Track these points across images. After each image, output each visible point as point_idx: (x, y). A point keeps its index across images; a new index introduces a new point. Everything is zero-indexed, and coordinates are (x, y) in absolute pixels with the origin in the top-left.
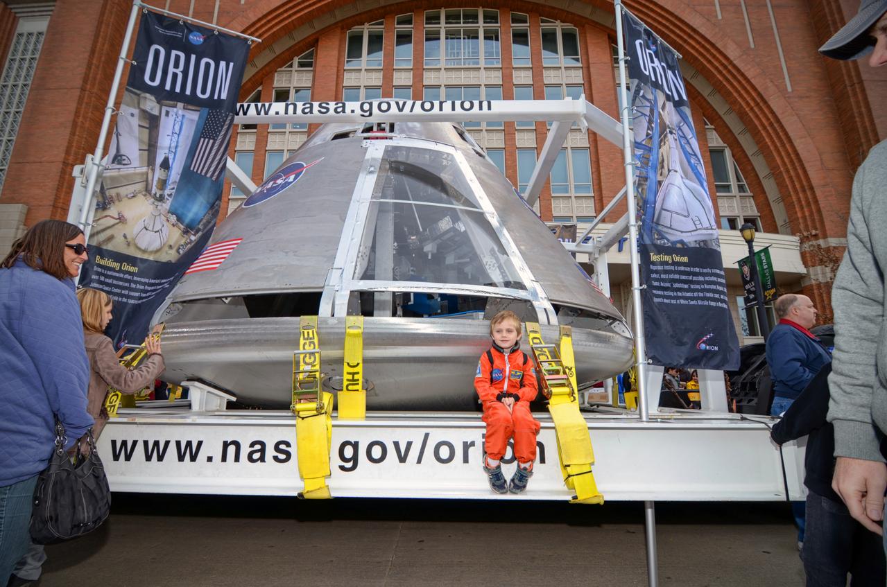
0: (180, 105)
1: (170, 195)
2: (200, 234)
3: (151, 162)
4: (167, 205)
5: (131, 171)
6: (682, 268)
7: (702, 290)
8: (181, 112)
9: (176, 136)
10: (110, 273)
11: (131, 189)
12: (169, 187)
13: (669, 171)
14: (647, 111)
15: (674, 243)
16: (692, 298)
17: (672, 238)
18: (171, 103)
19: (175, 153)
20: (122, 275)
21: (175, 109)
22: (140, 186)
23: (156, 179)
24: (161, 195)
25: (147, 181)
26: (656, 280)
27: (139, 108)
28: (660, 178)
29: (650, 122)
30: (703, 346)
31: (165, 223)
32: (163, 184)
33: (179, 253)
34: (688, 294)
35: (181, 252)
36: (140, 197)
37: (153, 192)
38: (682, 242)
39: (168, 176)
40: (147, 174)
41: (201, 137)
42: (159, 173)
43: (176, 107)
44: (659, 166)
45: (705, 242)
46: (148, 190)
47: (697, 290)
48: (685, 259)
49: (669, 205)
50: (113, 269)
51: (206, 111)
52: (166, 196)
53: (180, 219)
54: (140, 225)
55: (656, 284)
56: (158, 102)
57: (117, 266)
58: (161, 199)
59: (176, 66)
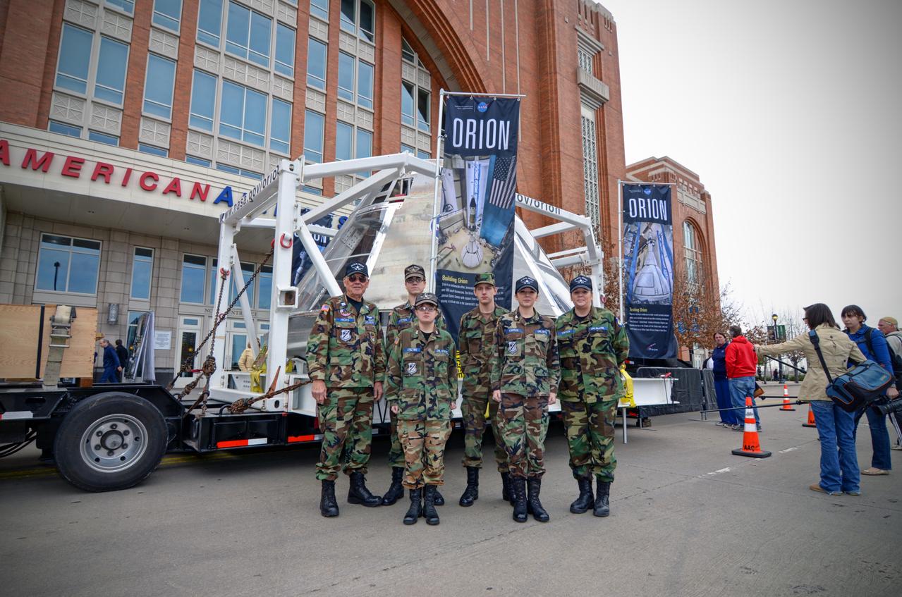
0: (477, 158)
1: (479, 225)
2: (503, 249)
3: (464, 205)
4: (478, 233)
5: (454, 214)
6: (644, 314)
7: (653, 324)
8: (477, 163)
9: (476, 181)
10: (452, 286)
11: (456, 226)
12: (478, 219)
13: (643, 266)
14: (631, 239)
15: (642, 302)
16: (648, 328)
17: (642, 299)
18: (470, 157)
19: (478, 194)
20: (459, 287)
21: (474, 162)
22: (460, 224)
23: (469, 216)
24: (473, 227)
25: (464, 219)
26: (632, 320)
27: (452, 168)
28: (636, 271)
29: (633, 244)
30: (650, 349)
31: (479, 246)
32: (473, 217)
33: (492, 266)
34: (647, 326)
35: (494, 265)
36: (462, 231)
37: (469, 225)
38: (647, 301)
39: (476, 212)
40: (463, 214)
41: (493, 178)
42: (470, 211)
43: (474, 160)
44: (636, 265)
45: (658, 302)
46: (465, 225)
47: (651, 324)
48: (646, 310)
49: (640, 284)
50: (453, 283)
51: (493, 157)
52: (477, 227)
53: (488, 241)
54: (464, 250)
55: (631, 322)
56: (463, 159)
57: (455, 280)
58: (474, 229)
59: (471, 130)
